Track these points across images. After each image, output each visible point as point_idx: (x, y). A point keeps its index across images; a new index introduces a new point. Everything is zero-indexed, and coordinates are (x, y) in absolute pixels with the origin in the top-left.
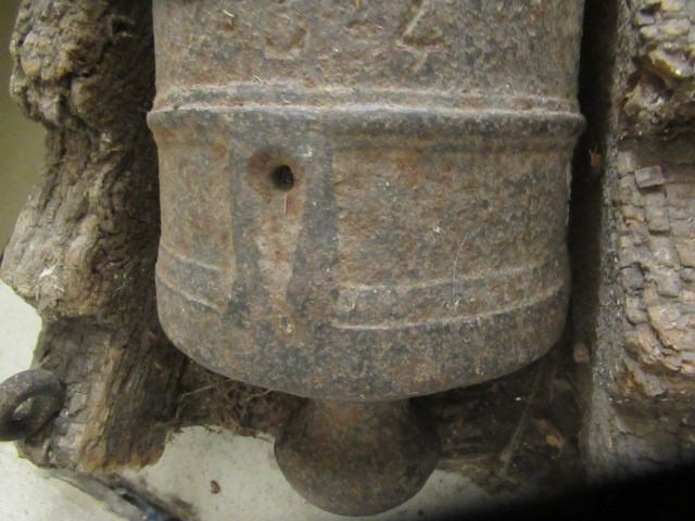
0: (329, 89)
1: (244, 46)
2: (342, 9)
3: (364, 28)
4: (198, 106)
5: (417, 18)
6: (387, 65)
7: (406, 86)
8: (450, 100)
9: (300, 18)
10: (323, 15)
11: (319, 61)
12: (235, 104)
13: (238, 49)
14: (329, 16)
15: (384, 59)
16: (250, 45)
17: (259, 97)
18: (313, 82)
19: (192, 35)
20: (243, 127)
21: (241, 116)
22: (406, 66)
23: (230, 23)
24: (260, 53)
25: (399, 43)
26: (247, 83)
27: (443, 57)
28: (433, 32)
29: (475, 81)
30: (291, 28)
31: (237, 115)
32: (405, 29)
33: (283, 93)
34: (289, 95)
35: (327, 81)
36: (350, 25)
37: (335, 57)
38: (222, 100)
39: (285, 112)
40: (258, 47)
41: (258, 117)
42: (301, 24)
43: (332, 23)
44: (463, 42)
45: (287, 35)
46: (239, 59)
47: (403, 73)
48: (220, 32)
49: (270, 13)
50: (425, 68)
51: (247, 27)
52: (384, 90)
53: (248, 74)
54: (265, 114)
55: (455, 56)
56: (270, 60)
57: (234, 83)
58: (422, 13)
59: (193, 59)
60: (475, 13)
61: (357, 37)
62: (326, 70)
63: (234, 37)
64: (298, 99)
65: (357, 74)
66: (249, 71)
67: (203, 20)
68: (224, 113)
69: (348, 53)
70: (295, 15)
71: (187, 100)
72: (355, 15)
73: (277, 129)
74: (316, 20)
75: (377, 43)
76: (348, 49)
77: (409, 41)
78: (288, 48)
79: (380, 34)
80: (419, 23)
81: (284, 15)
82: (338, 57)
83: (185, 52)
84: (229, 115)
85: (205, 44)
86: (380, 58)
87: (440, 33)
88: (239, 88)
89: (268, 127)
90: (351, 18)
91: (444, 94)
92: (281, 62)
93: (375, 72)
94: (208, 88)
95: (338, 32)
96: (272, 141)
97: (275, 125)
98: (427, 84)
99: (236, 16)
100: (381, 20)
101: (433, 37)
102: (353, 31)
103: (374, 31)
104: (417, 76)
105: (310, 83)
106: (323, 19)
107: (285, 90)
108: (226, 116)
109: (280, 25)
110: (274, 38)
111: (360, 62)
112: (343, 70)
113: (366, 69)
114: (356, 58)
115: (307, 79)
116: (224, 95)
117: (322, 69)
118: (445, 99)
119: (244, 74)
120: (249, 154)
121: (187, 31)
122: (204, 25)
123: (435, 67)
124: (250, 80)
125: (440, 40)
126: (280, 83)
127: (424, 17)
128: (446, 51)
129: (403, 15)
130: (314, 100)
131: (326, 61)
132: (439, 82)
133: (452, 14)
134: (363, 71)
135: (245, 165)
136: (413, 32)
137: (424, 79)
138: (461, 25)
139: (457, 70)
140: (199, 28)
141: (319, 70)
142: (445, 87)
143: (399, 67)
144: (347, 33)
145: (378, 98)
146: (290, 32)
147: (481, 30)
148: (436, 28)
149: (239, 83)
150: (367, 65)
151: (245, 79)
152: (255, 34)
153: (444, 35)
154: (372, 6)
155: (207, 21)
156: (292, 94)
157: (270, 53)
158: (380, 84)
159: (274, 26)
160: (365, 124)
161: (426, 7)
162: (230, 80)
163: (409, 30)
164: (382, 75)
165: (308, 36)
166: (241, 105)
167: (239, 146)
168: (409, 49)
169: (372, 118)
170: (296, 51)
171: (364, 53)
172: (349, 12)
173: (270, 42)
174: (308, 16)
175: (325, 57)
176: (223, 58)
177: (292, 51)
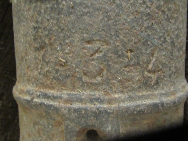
0: (116, 96)
1: (71, 75)
2: (122, 60)
3: (132, 68)
4: (46, 101)
5: (153, 62)
6: (142, 83)
7: (149, 91)
8: (166, 94)
9: (101, 64)
10: (113, 63)
11: (111, 83)
12: (67, 103)
13: (68, 77)
14: (116, 63)
15: (140, 81)
16: (74, 75)
17: (81, 100)
18: (108, 93)
19: (40, 66)
20: (73, 116)
21: (72, 110)
22: (149, 83)
23: (63, 64)
24: (80, 79)
25: (146, 73)
26: (73, 92)
27: (162, 77)
28: (158, 67)
29: (172, 84)
30: (96, 68)
31: (69, 109)
32: (148, 67)
33: (94, 99)
34: (97, 99)
35: (115, 92)
36: (126, 67)
37: (119, 81)
38: (60, 100)
39: (96, 108)
40: (78, 76)
41: (82, 111)
42: (102, 66)
43: (117, 66)
44: (168, 69)
45: (95, 71)
46: (68, 81)
47: (148, 86)
48: (57, 67)
49: (85, 61)
50: (156, 82)
51: (73, 67)
52: (141, 94)
53: (74, 88)
54: (85, 110)
55: (166, 75)
56: (86, 82)
57: (65, 92)
58: (154, 59)
59: (41, 77)
60: (171, 57)
61: (128, 72)
62: (115, 87)
63: (65, 71)
64: (102, 102)
65: (129, 88)
66: (74, 86)
67: (47, 60)
68: (62, 108)
69: (124, 79)
70: (99, 63)
71: (39, 96)
72: (127, 62)
73: (92, 118)
74: (109, 65)
75: (137, 74)
76: (125, 77)
77: (149, 71)
78: (95, 77)
79: (138, 70)
80: (154, 64)
81: (93, 62)
82: (120, 81)
83: (36, 73)
84: (65, 109)
85: (48, 71)
86: (139, 80)
87: (161, 67)
88: (69, 95)
89: (88, 116)
90: (126, 64)
91: (163, 92)
92: (91, 84)
93: (137, 87)
94: (51, 92)
95: (120, 70)
96: (90, 123)
97: (91, 116)
98: (157, 89)
99: (66, 61)
100: (139, 64)
101: (158, 69)
102: (127, 69)
103: (136, 69)
104: (153, 86)
105: (107, 93)
106: (113, 65)
107: (94, 97)
108: (63, 110)
109: (90, 67)
110: (88, 72)
111: (131, 83)
112: (123, 87)
113: (133, 86)
114: (129, 81)
115: (106, 92)
116: (61, 98)
117: (113, 87)
118: (163, 94)
119: (72, 88)
120: (77, 129)
121: (37, 64)
122: (47, 63)
123: (159, 81)
124: (74, 91)
125: (161, 70)
126: (91, 93)
127: (155, 61)
128: (163, 74)
129: (147, 61)
130: (110, 102)
131: (114, 83)
132: (161, 87)
133: (165, 59)
134: (132, 87)
135: (75, 133)
136: (152, 68)
137: (155, 87)
138: (167, 63)
139: (166, 81)
140: (45, 64)
141: (111, 87)
142: (163, 89)
143: (146, 83)
144: (124, 70)
145: (139, 98)
146: (96, 70)
147: (173, 64)
148: (159, 65)
149: (69, 92)
150: (133, 84)
151: (71, 90)
152: (77, 70)
153: (162, 68)
154: (135, 58)
155: (49, 61)
156: (99, 99)
157: (85, 79)
158: (139, 92)
159: (88, 67)
160: (136, 112)
161: (156, 57)
162: (63, 89)
163: (150, 67)
164: (140, 87)
165: (105, 72)
166: (71, 104)
167: (71, 125)
168: (150, 75)
169: (139, 109)
170: (99, 79)
171: (132, 79)
172: (125, 61)
173: (85, 74)
174: (106, 63)
175: (114, 81)
176: (59, 79)
177: (96, 78)
